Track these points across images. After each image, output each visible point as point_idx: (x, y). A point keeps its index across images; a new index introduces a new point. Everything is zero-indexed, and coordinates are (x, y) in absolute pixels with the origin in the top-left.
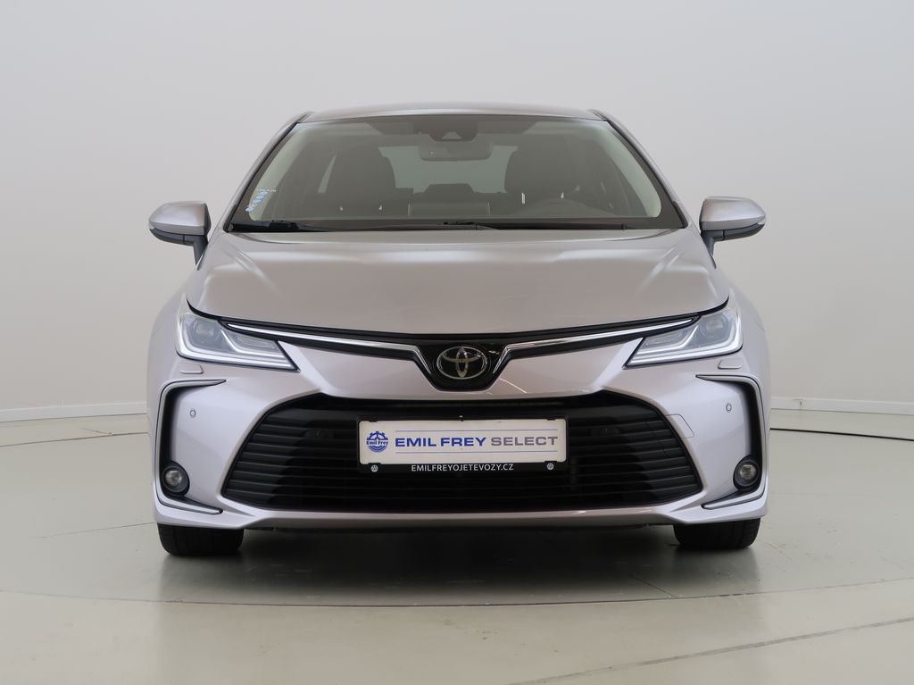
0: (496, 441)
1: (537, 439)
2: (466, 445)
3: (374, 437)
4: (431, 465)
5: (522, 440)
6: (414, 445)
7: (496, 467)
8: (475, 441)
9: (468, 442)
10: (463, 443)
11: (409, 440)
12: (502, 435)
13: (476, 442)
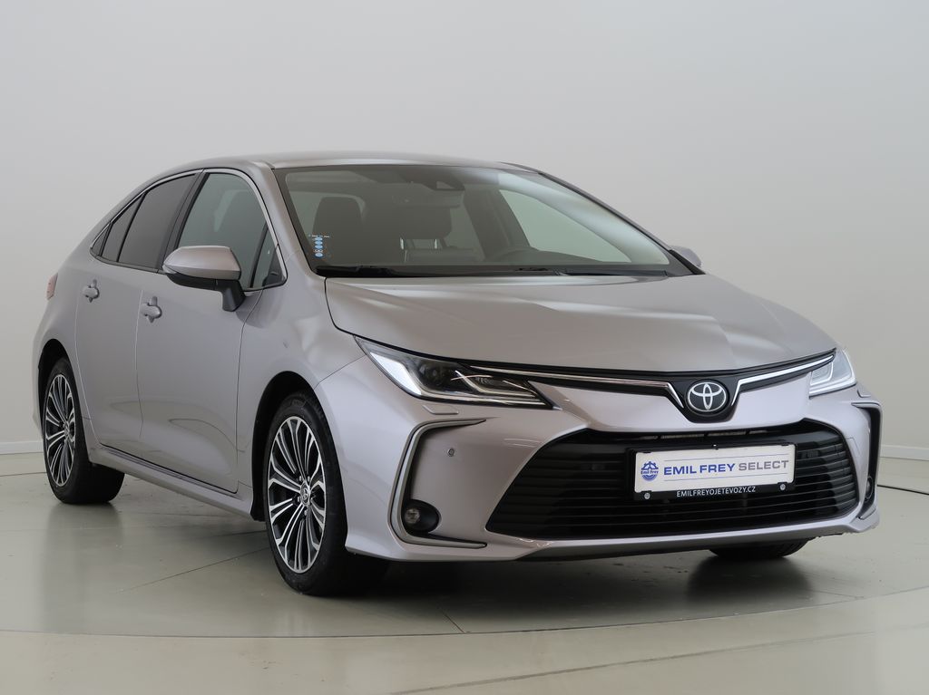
0: (742, 467)
1: (774, 463)
2: (719, 471)
3: (647, 467)
4: (692, 491)
5: (762, 465)
6: (679, 473)
7: (742, 490)
8: (727, 466)
9: (721, 468)
10: (717, 469)
11: (675, 468)
12: (747, 461)
13: (727, 468)
